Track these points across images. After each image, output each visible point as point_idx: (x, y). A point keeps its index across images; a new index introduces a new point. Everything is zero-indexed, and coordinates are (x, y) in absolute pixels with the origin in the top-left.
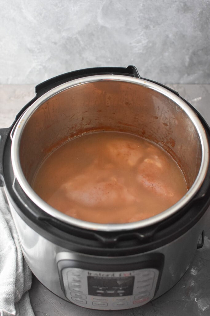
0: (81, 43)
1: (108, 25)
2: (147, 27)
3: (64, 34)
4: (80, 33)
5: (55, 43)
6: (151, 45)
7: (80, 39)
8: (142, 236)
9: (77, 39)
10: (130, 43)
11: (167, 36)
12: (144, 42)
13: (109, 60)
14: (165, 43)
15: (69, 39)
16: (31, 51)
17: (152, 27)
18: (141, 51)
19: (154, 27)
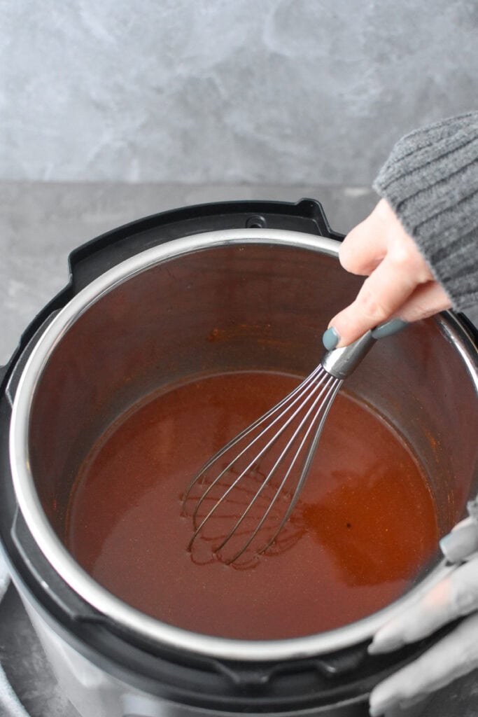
0: (223, 91)
1: (287, 52)
2: (382, 58)
3: (182, 70)
4: (222, 69)
5: (159, 91)
6: (389, 99)
7: (218, 81)
8: (331, 669)
9: (211, 82)
10: (341, 95)
11: (431, 81)
12: (375, 91)
13: (288, 131)
14: (423, 97)
15: (193, 82)
16: (100, 107)
17: (394, 58)
18: (366, 113)
19: (400, 57)
